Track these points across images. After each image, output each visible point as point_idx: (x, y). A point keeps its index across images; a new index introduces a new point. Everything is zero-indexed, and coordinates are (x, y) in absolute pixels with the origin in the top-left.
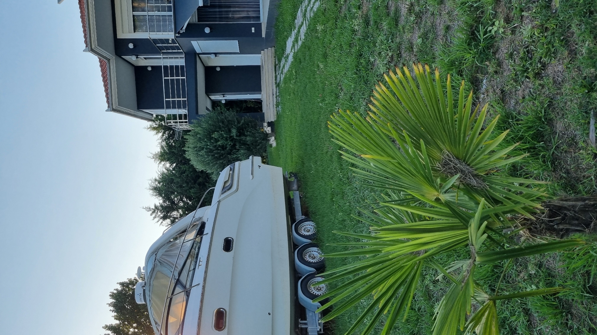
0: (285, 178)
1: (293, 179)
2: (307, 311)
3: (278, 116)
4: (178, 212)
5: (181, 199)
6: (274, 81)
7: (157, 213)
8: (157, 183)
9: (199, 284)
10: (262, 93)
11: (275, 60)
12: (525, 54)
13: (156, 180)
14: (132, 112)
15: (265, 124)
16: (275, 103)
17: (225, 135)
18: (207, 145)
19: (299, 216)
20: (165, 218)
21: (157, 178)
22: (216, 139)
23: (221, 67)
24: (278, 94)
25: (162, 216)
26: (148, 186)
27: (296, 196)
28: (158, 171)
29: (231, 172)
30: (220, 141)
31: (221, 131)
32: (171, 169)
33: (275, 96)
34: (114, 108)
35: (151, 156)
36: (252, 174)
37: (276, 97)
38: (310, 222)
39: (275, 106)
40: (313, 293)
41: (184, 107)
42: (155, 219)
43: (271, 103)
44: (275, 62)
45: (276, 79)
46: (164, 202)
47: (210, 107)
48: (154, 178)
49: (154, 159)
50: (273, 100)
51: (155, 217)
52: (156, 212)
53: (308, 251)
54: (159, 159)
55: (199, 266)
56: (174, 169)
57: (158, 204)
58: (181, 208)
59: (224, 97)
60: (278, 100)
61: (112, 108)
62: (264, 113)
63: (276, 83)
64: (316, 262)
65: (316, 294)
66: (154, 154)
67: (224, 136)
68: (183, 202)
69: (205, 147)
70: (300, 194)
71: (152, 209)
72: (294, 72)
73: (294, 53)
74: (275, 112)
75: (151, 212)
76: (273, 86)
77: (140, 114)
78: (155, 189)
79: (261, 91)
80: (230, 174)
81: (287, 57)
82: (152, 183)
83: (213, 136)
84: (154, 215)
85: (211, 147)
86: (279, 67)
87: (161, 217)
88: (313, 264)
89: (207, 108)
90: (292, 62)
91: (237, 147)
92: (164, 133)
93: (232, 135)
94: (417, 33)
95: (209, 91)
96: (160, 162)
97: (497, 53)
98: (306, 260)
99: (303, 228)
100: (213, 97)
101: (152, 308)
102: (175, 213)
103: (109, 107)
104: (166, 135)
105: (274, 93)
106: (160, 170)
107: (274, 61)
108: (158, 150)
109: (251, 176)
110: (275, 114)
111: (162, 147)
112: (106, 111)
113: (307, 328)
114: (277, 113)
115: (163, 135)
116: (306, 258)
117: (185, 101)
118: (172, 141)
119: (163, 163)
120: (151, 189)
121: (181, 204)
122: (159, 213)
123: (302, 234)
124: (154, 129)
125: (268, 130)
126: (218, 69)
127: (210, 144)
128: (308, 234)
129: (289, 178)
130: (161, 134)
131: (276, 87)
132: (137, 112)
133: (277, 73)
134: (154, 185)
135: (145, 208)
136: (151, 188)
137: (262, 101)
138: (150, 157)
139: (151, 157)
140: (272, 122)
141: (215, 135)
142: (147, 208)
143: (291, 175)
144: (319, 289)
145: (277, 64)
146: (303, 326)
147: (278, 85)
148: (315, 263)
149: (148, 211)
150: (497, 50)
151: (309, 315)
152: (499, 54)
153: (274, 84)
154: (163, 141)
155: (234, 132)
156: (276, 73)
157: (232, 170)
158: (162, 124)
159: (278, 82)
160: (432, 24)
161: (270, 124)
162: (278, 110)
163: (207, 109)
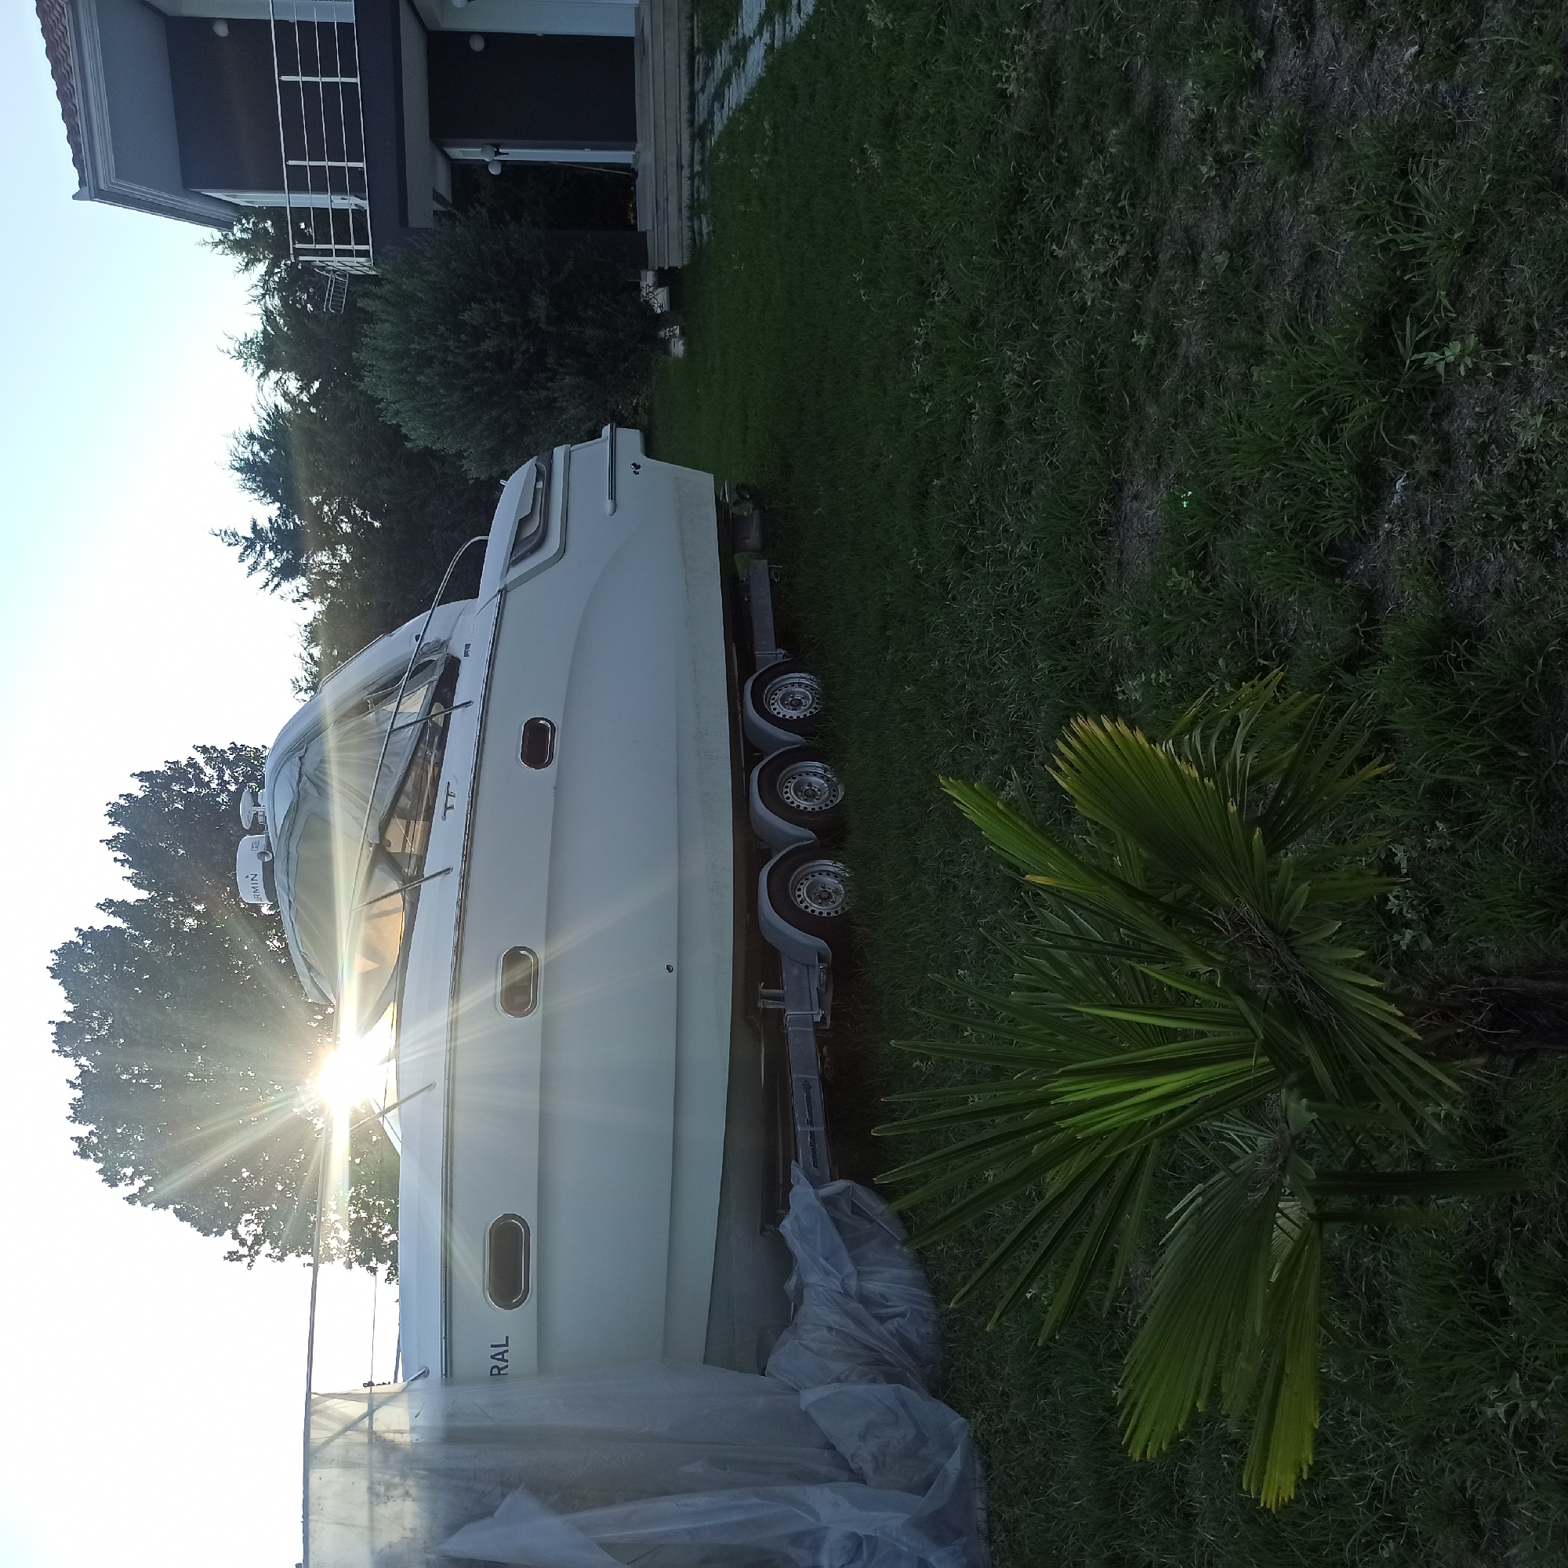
0: (720, 505)
1: (746, 510)
2: (785, 962)
3: (696, 249)
4: (334, 556)
5: (345, 510)
6: (685, 116)
7: (262, 553)
8: (256, 448)
9: (448, 869)
10: (639, 145)
11: (692, 29)
12: (1521, 468)
13: (251, 437)
14: (164, 198)
15: (649, 278)
16: (686, 201)
17: (506, 319)
18: (447, 349)
19: (768, 652)
20: (287, 571)
21: (258, 432)
22: (474, 327)
23: (487, 36)
24: (697, 168)
25: (277, 564)
26: (228, 459)
27: (759, 575)
28: (257, 407)
29: (540, 485)
30: (489, 337)
31: (495, 301)
32: (305, 398)
33: (686, 172)
34: (102, 186)
35: (233, 346)
36: (613, 496)
37: (692, 178)
38: (803, 675)
39: (685, 213)
40: (806, 907)
41: (357, 191)
42: (255, 575)
43: (673, 199)
44: (692, 37)
45: (692, 108)
46: (285, 514)
47: (444, 189)
48: (245, 429)
49: (243, 360)
50: (680, 188)
51: (253, 568)
52: (258, 548)
53: (794, 772)
54: (260, 359)
55: (447, 808)
56: (314, 399)
57: (264, 524)
58: (345, 539)
59: (497, 153)
60: (698, 192)
61: (92, 188)
62: (644, 234)
63: (691, 122)
64: (817, 809)
65: (813, 911)
66: (242, 340)
67: (504, 321)
68: (353, 519)
69: (439, 355)
70: (770, 570)
71: (244, 538)
72: (766, 125)
73: (770, 48)
74: (687, 234)
75: (239, 549)
76: (679, 133)
77: (194, 205)
78: (248, 468)
79: (635, 140)
80: (536, 490)
81: (741, 50)
82: (241, 449)
83: (466, 316)
84: (250, 561)
85: (461, 360)
86: (708, 70)
87: (276, 568)
88: (807, 818)
89: (435, 192)
90: (761, 80)
91: (550, 360)
92: (274, 264)
93: (532, 316)
94: (1216, 216)
95: (442, 131)
96: (264, 375)
97: (1448, 415)
98: (784, 801)
99: (780, 694)
100: (457, 153)
101: (296, 927)
102: (324, 559)
103: (82, 183)
104: (280, 272)
105: (685, 161)
106: (264, 403)
107: (689, 33)
108: (253, 326)
109: (609, 504)
110: (687, 242)
111: (268, 313)
112: (75, 197)
113: (781, 1013)
114: (694, 240)
115: (269, 273)
116: (786, 796)
117: (360, 171)
118: (305, 297)
119: (274, 375)
120: (237, 469)
121: (346, 527)
122: (269, 555)
123: (775, 713)
124: (238, 246)
125: (660, 299)
126: (478, 45)
127: (457, 347)
128: (794, 714)
129: (735, 504)
130: (261, 268)
131: (693, 139)
132: (185, 200)
133: (697, 86)
134: (248, 455)
135: (218, 532)
136: (237, 466)
137: (636, 174)
138: (229, 352)
139: (234, 353)
140: (672, 269)
141: (472, 315)
142: (226, 532)
143: (739, 495)
144: (824, 895)
145: (699, 50)
146: (772, 1005)
147: (700, 134)
148: (813, 813)
149: (230, 545)
150: (1448, 408)
151: (790, 972)
152: (1451, 423)
153: (685, 124)
154: (267, 292)
155: (541, 306)
156: (691, 82)
157: (545, 475)
158: (265, 229)
159: (700, 118)
160: (1268, 218)
161: (666, 277)
162: (696, 229)
163: (437, 197)
